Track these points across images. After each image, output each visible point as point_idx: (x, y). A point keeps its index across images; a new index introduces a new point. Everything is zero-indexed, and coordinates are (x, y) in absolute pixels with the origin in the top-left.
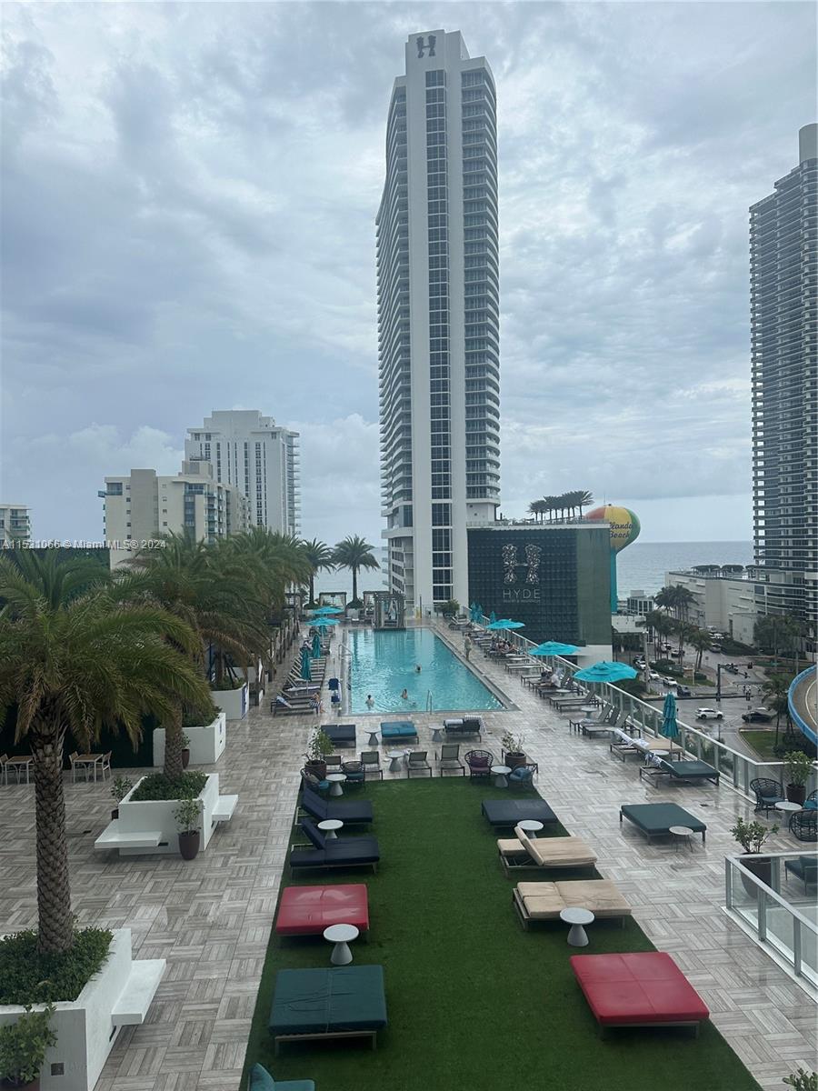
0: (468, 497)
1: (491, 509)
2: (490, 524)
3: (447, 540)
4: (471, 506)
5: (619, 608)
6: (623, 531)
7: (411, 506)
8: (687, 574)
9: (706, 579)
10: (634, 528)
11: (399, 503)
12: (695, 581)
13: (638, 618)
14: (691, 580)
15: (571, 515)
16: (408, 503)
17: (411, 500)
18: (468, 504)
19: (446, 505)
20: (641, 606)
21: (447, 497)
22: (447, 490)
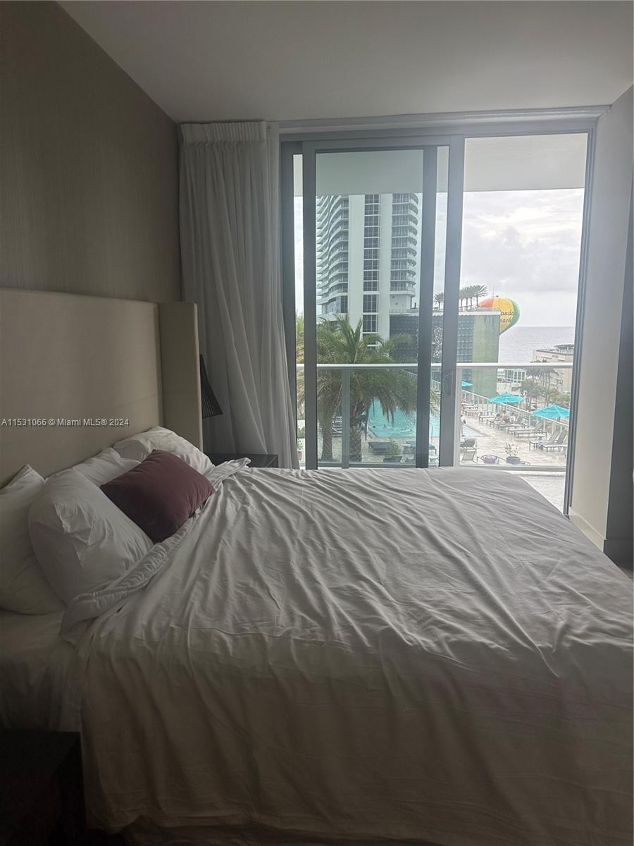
0: (392, 290)
1: (408, 299)
2: (408, 311)
3: (374, 323)
4: (394, 297)
5: (498, 377)
6: (508, 317)
7: (347, 297)
8: (550, 352)
9: (566, 355)
10: (516, 315)
11: (337, 294)
12: (557, 357)
13: (513, 384)
14: (553, 356)
15: (469, 304)
16: (345, 294)
17: (347, 291)
18: (391, 295)
19: (375, 296)
20: (515, 376)
21: (375, 290)
22: (375, 284)
